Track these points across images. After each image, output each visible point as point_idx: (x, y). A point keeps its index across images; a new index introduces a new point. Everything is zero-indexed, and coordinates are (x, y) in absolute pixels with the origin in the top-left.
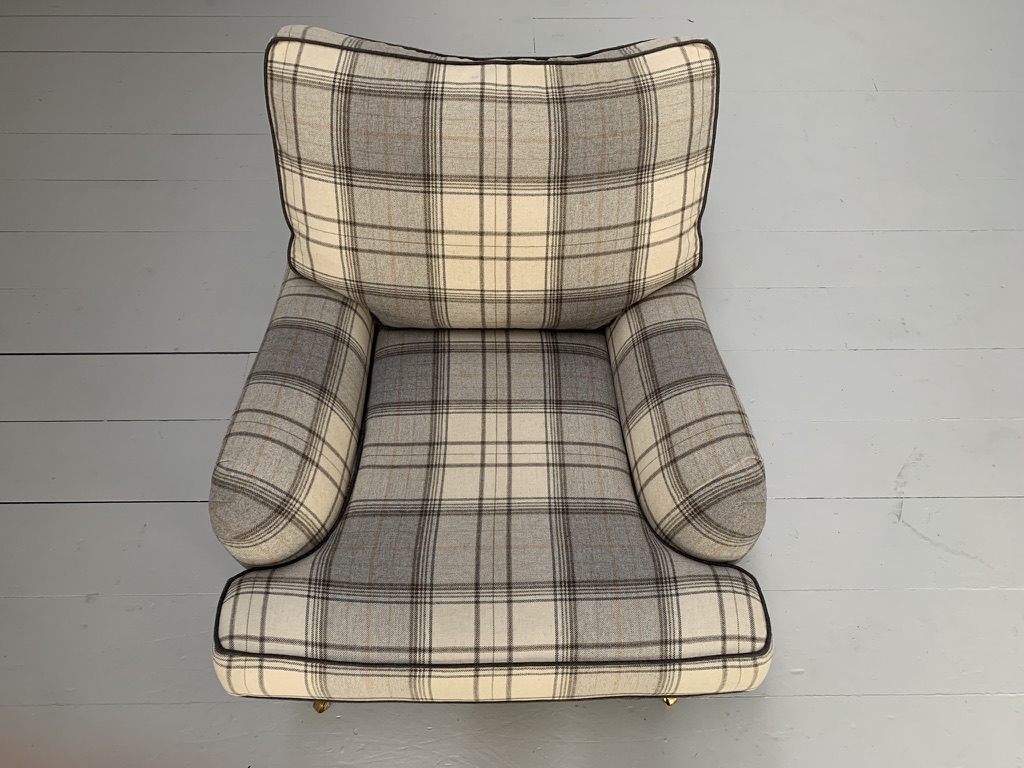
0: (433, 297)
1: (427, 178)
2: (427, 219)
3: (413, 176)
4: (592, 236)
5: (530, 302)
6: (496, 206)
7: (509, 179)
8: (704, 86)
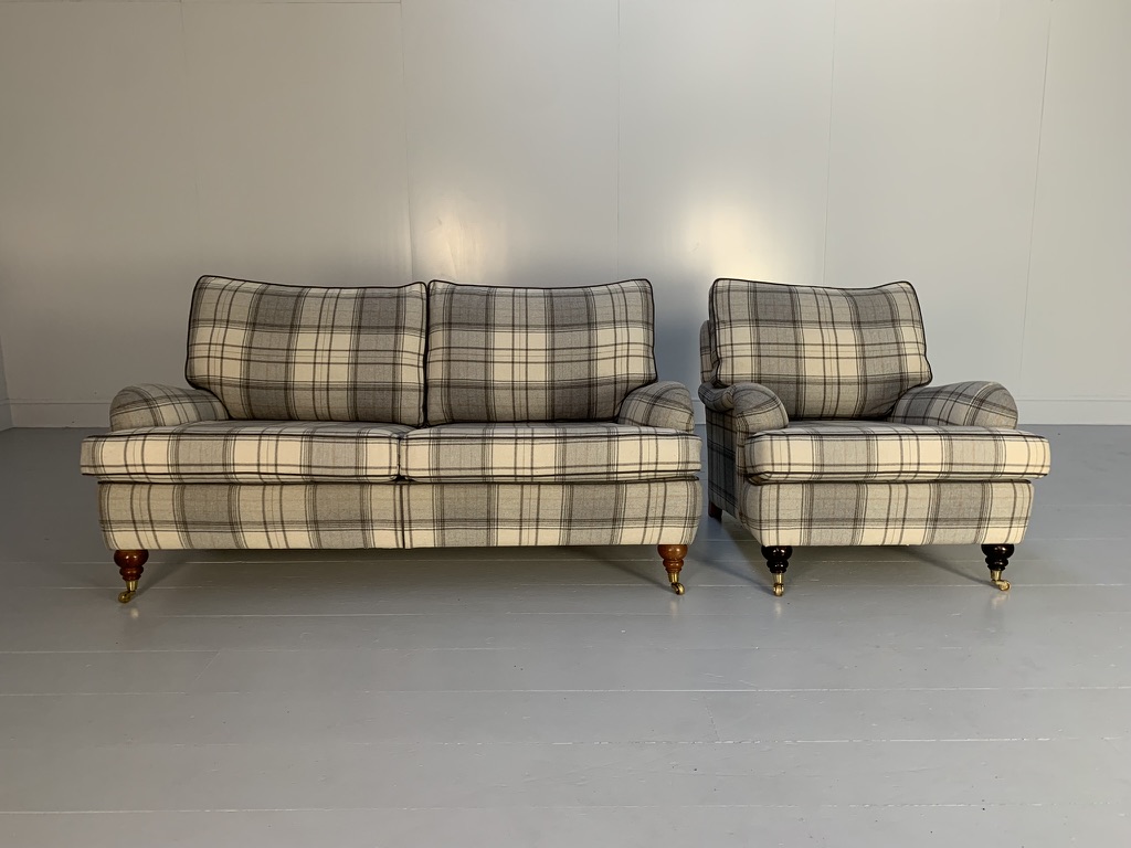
0: (799, 382)
1: (794, 322)
2: (796, 339)
3: (788, 321)
4: (877, 347)
5: (850, 384)
6: (829, 334)
7: (833, 322)
8: (911, 296)
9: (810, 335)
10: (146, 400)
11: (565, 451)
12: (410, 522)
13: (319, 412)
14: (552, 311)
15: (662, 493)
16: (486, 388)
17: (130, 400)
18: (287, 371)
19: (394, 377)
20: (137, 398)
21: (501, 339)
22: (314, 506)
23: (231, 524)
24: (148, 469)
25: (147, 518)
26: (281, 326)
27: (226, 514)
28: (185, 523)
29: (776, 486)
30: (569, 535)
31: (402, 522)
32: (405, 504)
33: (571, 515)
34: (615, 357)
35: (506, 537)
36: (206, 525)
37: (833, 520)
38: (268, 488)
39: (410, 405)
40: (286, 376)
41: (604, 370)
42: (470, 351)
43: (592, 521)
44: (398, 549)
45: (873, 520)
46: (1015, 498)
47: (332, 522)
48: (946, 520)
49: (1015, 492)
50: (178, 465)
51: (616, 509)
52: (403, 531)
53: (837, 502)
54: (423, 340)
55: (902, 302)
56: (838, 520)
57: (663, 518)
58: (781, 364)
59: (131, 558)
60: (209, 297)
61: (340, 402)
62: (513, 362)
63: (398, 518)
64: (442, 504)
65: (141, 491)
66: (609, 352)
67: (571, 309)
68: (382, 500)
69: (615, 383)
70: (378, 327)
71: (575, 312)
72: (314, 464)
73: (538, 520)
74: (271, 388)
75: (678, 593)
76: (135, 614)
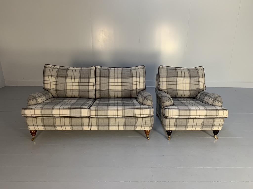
0: (176, 90)
1: (176, 77)
2: (176, 81)
3: (175, 76)
4: (194, 83)
5: (188, 91)
6: (184, 79)
7: (185, 77)
8: (203, 70)
9: (179, 80)
10: (35, 98)
11: (124, 112)
12: (92, 125)
13: (72, 96)
14: (123, 73)
15: (145, 120)
16: (108, 91)
17: (31, 98)
18: (65, 87)
19: (88, 88)
20: (33, 98)
21: (112, 80)
22: (71, 122)
23: (54, 126)
24: (36, 115)
25: (36, 124)
26: (63, 77)
27: (53, 124)
28: (44, 125)
29: (169, 119)
30: (125, 128)
31: (90, 125)
32: (91, 122)
33: (126, 124)
34: (137, 84)
35: (112, 128)
36: (49, 126)
37: (181, 126)
38: (61, 118)
39: (92, 95)
40: (65, 88)
41: (134, 87)
42: (105, 83)
43: (130, 125)
44: (89, 130)
45: (190, 126)
46: (220, 122)
47: (75, 125)
48: (205, 126)
49: (220, 120)
50: (42, 115)
51: (135, 123)
52: (90, 127)
53: (182, 122)
54: (95, 80)
55: (200, 72)
56: (182, 126)
57: (145, 125)
58: (173, 86)
59: (33, 132)
60: (47, 70)
61: (77, 94)
62: (114, 85)
63: (89, 125)
64: (98, 122)
65: (35, 119)
66: (135, 83)
67: (127, 73)
68: (86, 121)
69: (136, 90)
70: (85, 77)
71: (128, 74)
72: (71, 114)
73: (119, 125)
74: (62, 91)
75: (148, 139)
76: (35, 143)
